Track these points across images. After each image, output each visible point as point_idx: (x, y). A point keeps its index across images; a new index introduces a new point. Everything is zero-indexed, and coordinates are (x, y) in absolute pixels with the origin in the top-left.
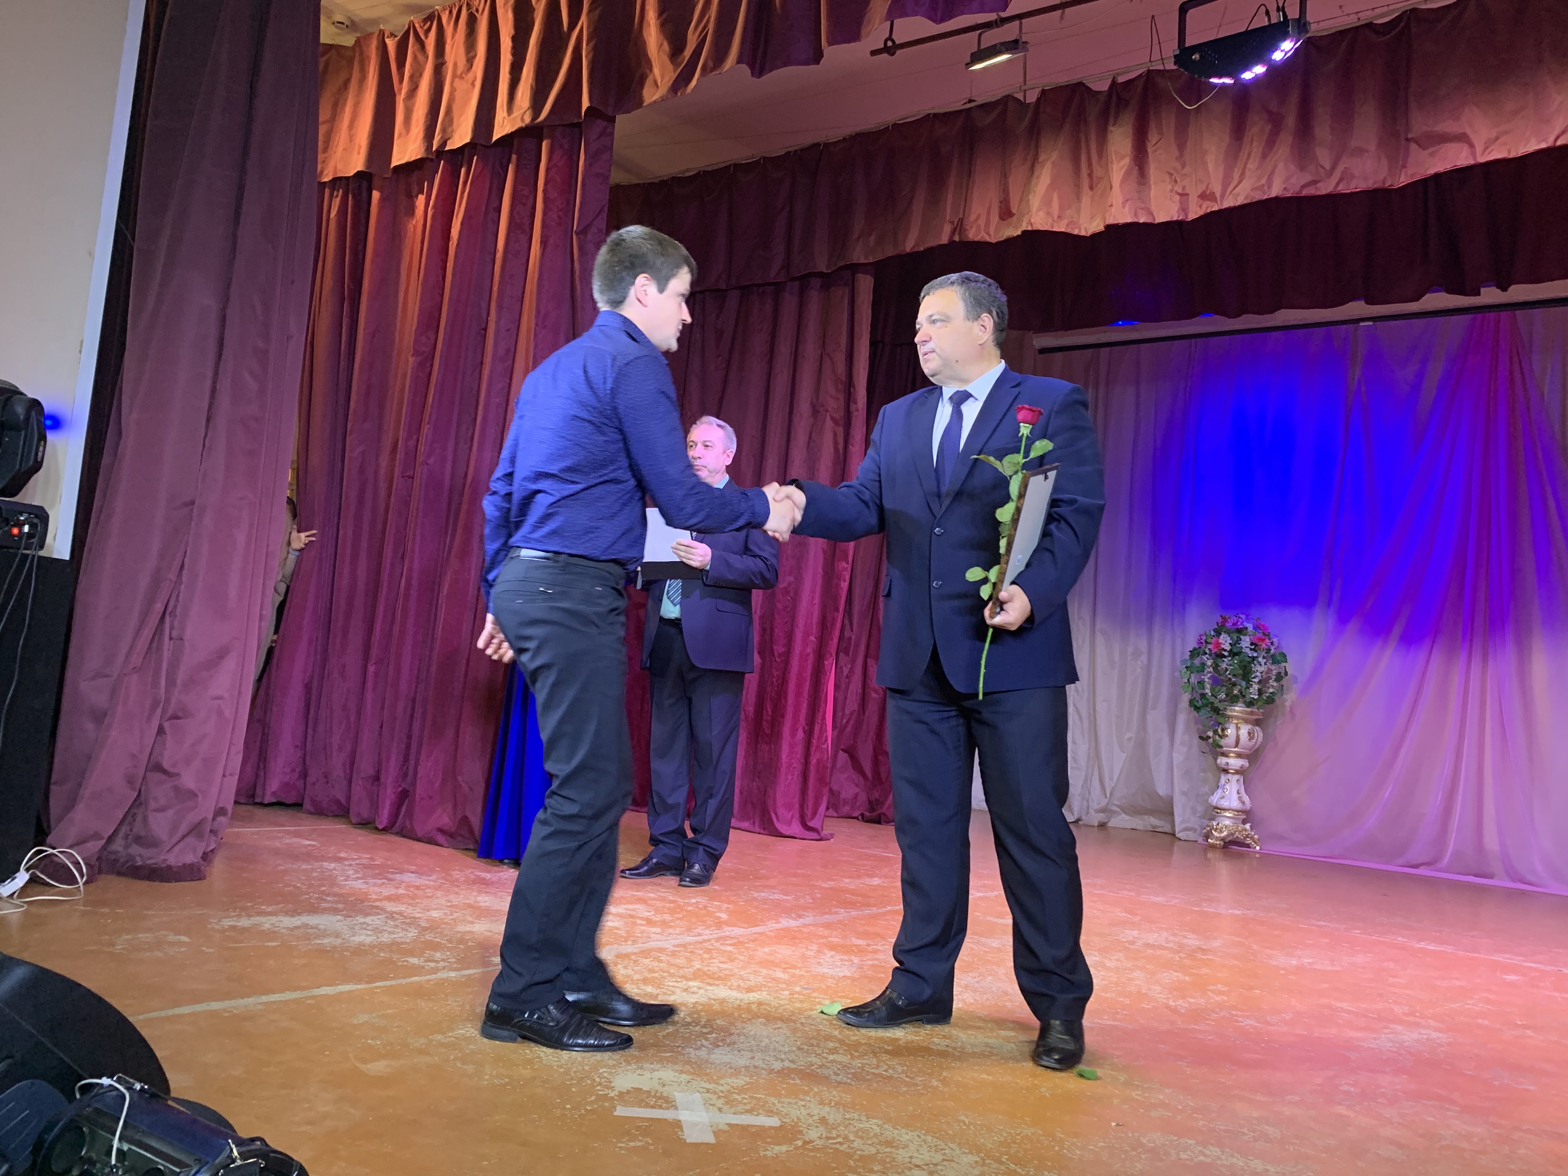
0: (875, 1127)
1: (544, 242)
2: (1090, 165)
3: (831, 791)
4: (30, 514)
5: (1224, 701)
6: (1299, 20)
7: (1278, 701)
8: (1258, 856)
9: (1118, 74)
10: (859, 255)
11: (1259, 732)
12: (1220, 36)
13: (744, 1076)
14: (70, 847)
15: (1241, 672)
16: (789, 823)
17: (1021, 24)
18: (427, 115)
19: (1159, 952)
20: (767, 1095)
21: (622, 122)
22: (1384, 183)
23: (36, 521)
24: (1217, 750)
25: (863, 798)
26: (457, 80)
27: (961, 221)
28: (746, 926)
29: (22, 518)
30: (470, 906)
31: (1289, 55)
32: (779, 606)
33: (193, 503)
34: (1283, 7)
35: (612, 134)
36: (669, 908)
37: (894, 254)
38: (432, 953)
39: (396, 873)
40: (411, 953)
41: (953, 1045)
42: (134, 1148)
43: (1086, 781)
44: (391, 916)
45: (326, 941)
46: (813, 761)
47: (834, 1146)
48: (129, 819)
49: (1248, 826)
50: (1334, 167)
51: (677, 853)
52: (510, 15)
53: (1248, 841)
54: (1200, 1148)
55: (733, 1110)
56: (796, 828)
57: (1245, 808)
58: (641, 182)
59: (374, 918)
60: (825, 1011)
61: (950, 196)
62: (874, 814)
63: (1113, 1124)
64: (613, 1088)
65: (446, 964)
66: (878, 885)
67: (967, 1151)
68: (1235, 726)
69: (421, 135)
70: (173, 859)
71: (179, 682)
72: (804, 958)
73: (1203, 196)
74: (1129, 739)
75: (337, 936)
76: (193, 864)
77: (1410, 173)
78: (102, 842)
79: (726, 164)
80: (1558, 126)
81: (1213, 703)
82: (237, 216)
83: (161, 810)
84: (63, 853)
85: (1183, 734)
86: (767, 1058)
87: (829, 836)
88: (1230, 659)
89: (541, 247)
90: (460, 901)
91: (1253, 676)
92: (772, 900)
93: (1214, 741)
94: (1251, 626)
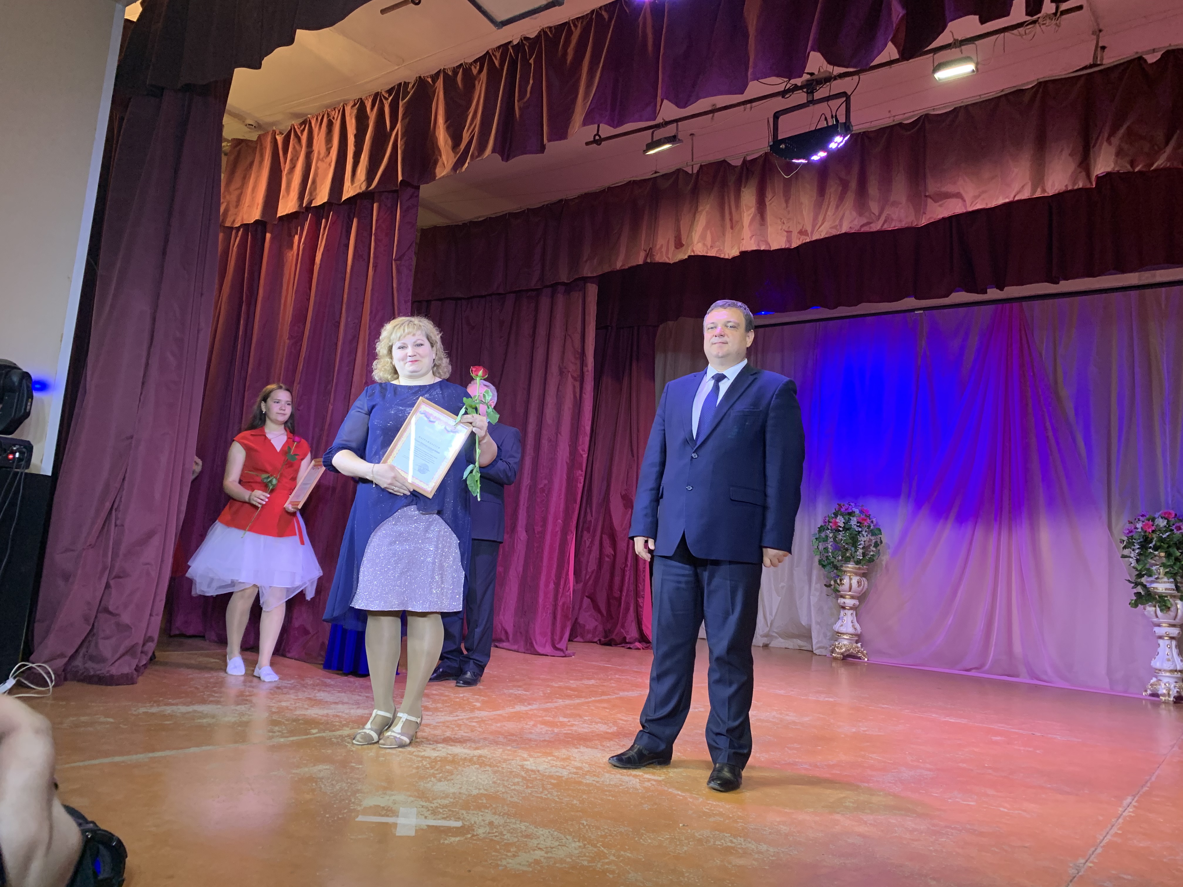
0: (523, 827)
1: (375, 267)
2: (731, 213)
3: (577, 624)
4: (20, 445)
5: (841, 561)
6: (845, 123)
7: (877, 561)
8: (865, 665)
9: (747, 155)
10: (587, 272)
11: (865, 582)
12: (798, 133)
13: (451, 798)
14: (43, 663)
15: (850, 541)
16: (544, 646)
17: (677, 125)
18: (300, 184)
20: (460, 809)
21: (426, 190)
22: (912, 224)
23: (24, 450)
24: (838, 594)
25: (600, 628)
26: (319, 162)
27: (651, 249)
28: (491, 710)
29: (15, 448)
30: (310, 699)
31: (839, 146)
32: (539, 500)
33: (132, 437)
34: (836, 116)
35: (418, 196)
36: (443, 700)
37: (609, 270)
45: (205, 720)
46: (560, 604)
47: (491, 838)
48: (86, 644)
49: (859, 645)
50: (881, 213)
51: (455, 665)
52: (354, 121)
53: (860, 655)
54: (731, 838)
55: (434, 818)
56: (549, 649)
57: (856, 632)
59: (242, 706)
61: (644, 232)
62: (607, 639)
63: (681, 825)
64: (361, 805)
66: (593, 685)
67: (577, 840)
68: (848, 577)
69: (296, 197)
70: (116, 671)
71: (121, 554)
73: (801, 233)
74: (783, 587)
76: (128, 674)
77: (928, 217)
78: (67, 659)
79: (504, 213)
80: (1016, 187)
81: (833, 562)
82: (164, 253)
83: (107, 638)
84: (39, 666)
85: (816, 583)
86: (470, 788)
87: (571, 655)
88: (843, 532)
89: (373, 269)
90: (304, 696)
91: (859, 544)
92: (515, 694)
93: (835, 588)
94: (858, 511)
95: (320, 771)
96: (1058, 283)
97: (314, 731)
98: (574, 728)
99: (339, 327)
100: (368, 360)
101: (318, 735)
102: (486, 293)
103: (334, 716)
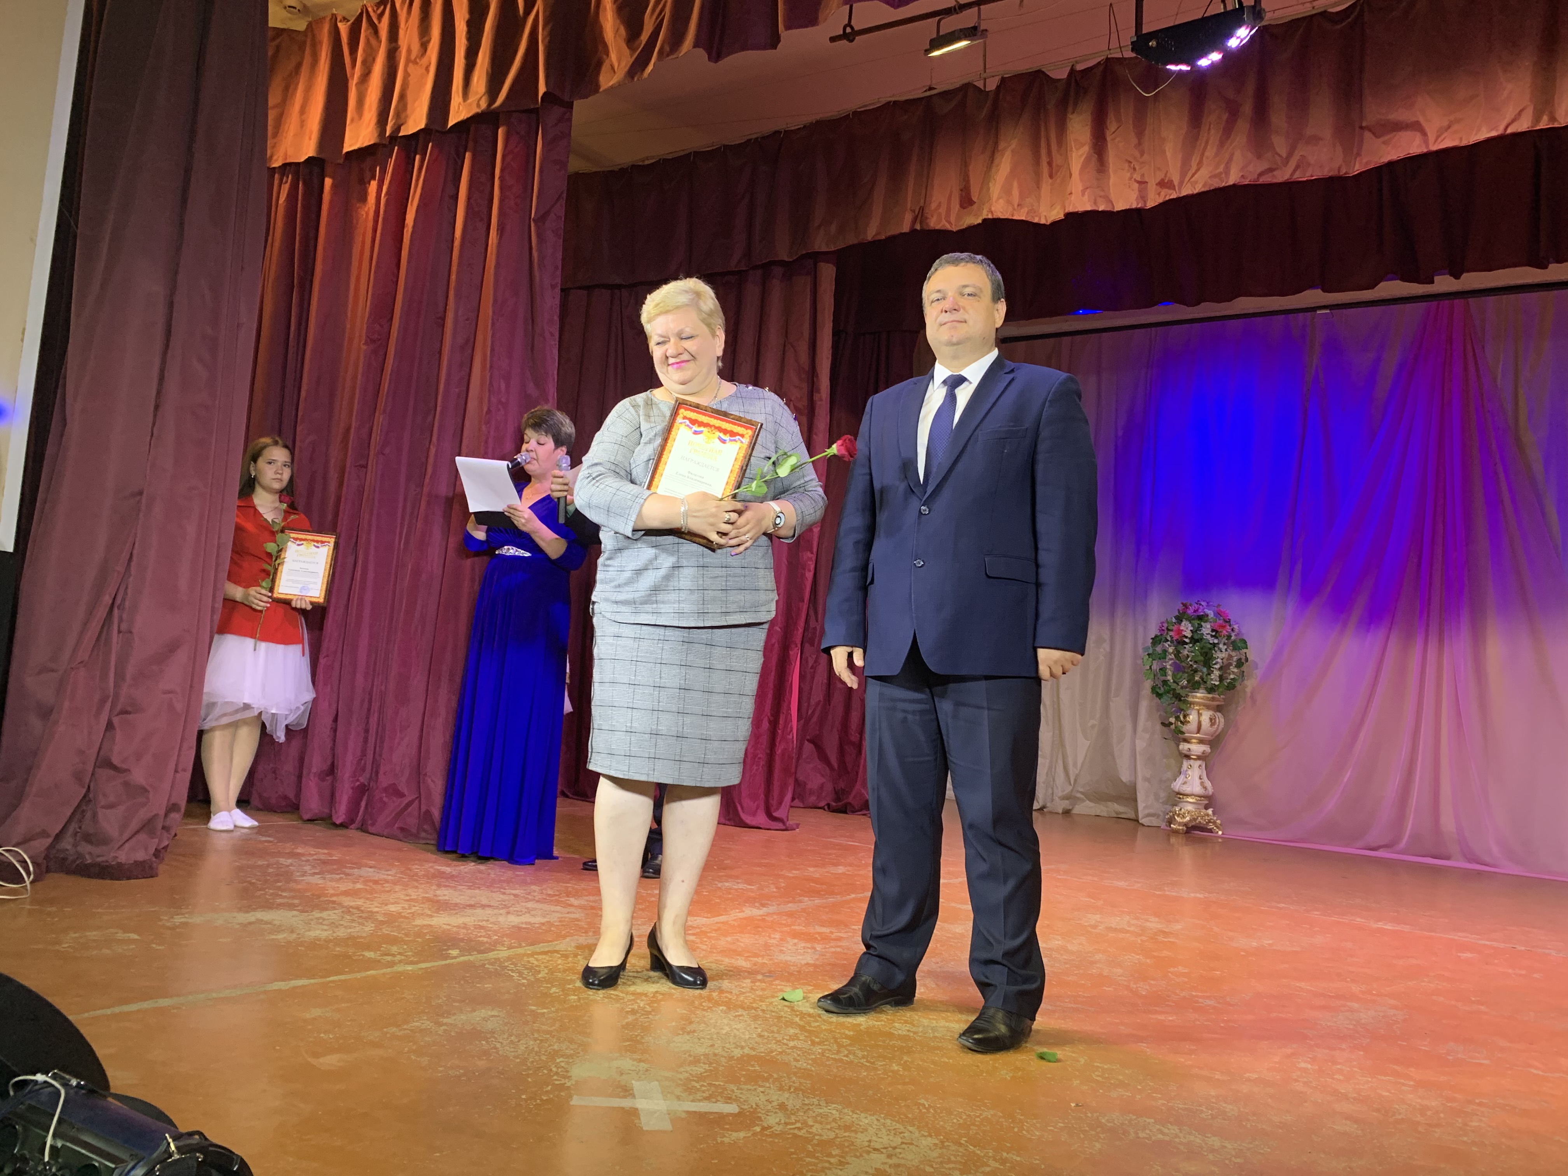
0: (834, 1112)
1: (501, 229)
2: (1049, 153)
3: (796, 780)
5: (1186, 687)
6: (1254, 7)
7: (1239, 687)
8: (1220, 840)
9: (1077, 62)
10: (820, 244)
11: (1220, 719)
12: (1177, 23)
13: (704, 1063)
14: (13, 847)
15: (1202, 658)
16: (755, 815)
17: (979, 10)
18: (380, 101)
19: (1121, 935)
20: (726, 1082)
21: (581, 109)
22: (1339, 172)
24: (1179, 736)
25: (829, 787)
26: (411, 65)
27: (922, 209)
28: (709, 915)
30: (429, 900)
31: (1244, 42)
33: (141, 493)
35: (570, 120)
37: (856, 242)
38: (389, 947)
39: (354, 868)
40: (368, 947)
41: (914, 1029)
42: (69, 1144)
43: (1050, 768)
44: (348, 910)
45: (280, 936)
46: (779, 751)
47: (792, 1131)
48: (78, 816)
49: (1210, 811)
50: (1290, 155)
53: (1211, 826)
54: (1158, 1127)
55: (691, 1097)
56: (761, 818)
57: (1206, 793)
58: (599, 170)
59: (331, 913)
60: (786, 998)
61: (911, 184)
62: (840, 804)
63: (1073, 1105)
64: (569, 1078)
65: (403, 957)
66: (844, 874)
67: (926, 1134)
68: (1197, 711)
69: (374, 120)
70: (124, 856)
71: (128, 677)
72: (767, 946)
73: (1162, 184)
74: (1093, 726)
76: (144, 861)
77: (1364, 161)
78: (50, 840)
79: (687, 152)
80: (1509, 113)
81: (1174, 690)
82: (184, 201)
83: (111, 806)
84: (7, 851)
85: (1145, 721)
86: (727, 1045)
87: (795, 827)
88: (1191, 645)
89: (497, 234)
90: (419, 895)
91: (1214, 662)
92: (736, 890)
93: (1176, 727)
94: (1212, 613)
95: (485, 1019)
96: (1547, 268)
97: (454, 952)
99: (443, 326)
101: (462, 959)
103: (476, 928)
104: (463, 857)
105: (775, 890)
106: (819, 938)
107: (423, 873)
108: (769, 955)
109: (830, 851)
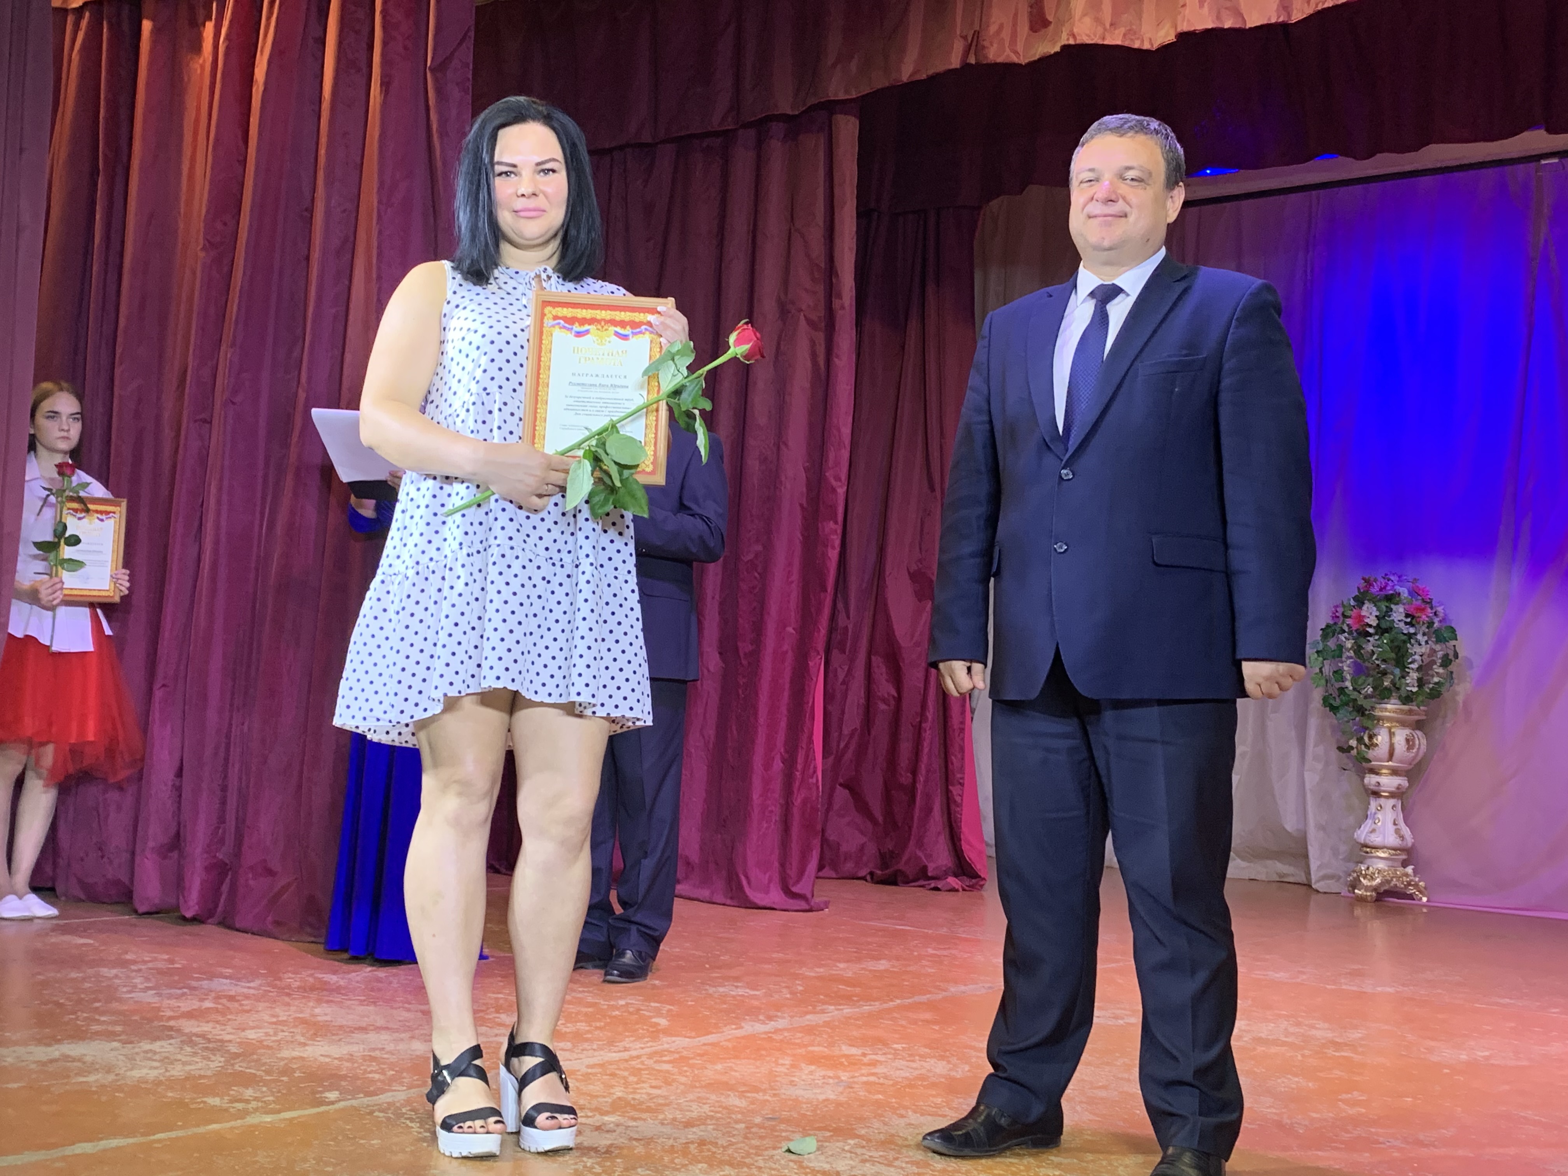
1: (386, 84)
3: (824, 841)
5: (1371, 697)
7: (1446, 695)
8: (1425, 910)
10: (836, 88)
11: (1421, 739)
15: (1393, 655)
16: (767, 891)
19: (1274, 1050)
24: (1363, 766)
25: (871, 849)
27: (977, 34)
28: (693, 1034)
30: (304, 1021)
32: (744, 587)
36: (586, 1014)
37: (886, 84)
38: (241, 1089)
39: (204, 979)
40: (210, 1091)
44: (190, 1040)
45: (91, 1078)
46: (798, 801)
49: (1409, 870)
53: (1411, 890)
56: (776, 896)
57: (1403, 844)
59: (163, 1043)
60: (793, 1149)
62: (888, 872)
65: (260, 1104)
66: (886, 971)
68: (1387, 731)
72: (772, 1077)
75: (109, 1070)
81: (1355, 700)
85: (1315, 746)
87: (822, 906)
88: (1377, 637)
89: (381, 91)
90: (290, 1016)
91: (1410, 660)
92: (733, 997)
93: (1358, 753)
94: (1406, 591)
97: (332, 1095)
98: (880, 1070)
99: (311, 222)
100: (380, 289)
101: (342, 1104)
102: (613, 144)
103: (365, 1061)
104: (356, 958)
105: (788, 996)
106: (846, 1063)
107: (298, 983)
108: (772, 1089)
109: (869, 940)
